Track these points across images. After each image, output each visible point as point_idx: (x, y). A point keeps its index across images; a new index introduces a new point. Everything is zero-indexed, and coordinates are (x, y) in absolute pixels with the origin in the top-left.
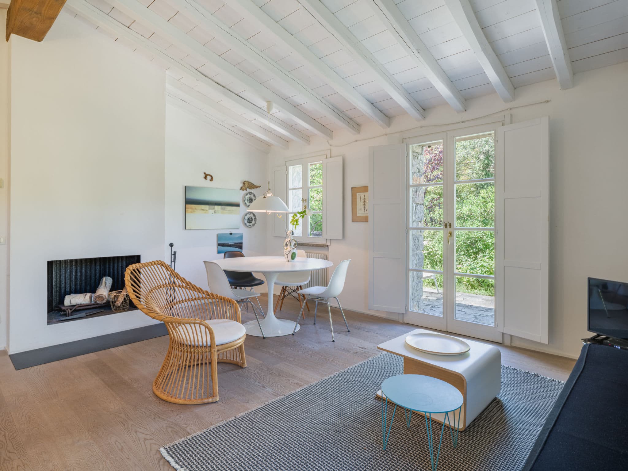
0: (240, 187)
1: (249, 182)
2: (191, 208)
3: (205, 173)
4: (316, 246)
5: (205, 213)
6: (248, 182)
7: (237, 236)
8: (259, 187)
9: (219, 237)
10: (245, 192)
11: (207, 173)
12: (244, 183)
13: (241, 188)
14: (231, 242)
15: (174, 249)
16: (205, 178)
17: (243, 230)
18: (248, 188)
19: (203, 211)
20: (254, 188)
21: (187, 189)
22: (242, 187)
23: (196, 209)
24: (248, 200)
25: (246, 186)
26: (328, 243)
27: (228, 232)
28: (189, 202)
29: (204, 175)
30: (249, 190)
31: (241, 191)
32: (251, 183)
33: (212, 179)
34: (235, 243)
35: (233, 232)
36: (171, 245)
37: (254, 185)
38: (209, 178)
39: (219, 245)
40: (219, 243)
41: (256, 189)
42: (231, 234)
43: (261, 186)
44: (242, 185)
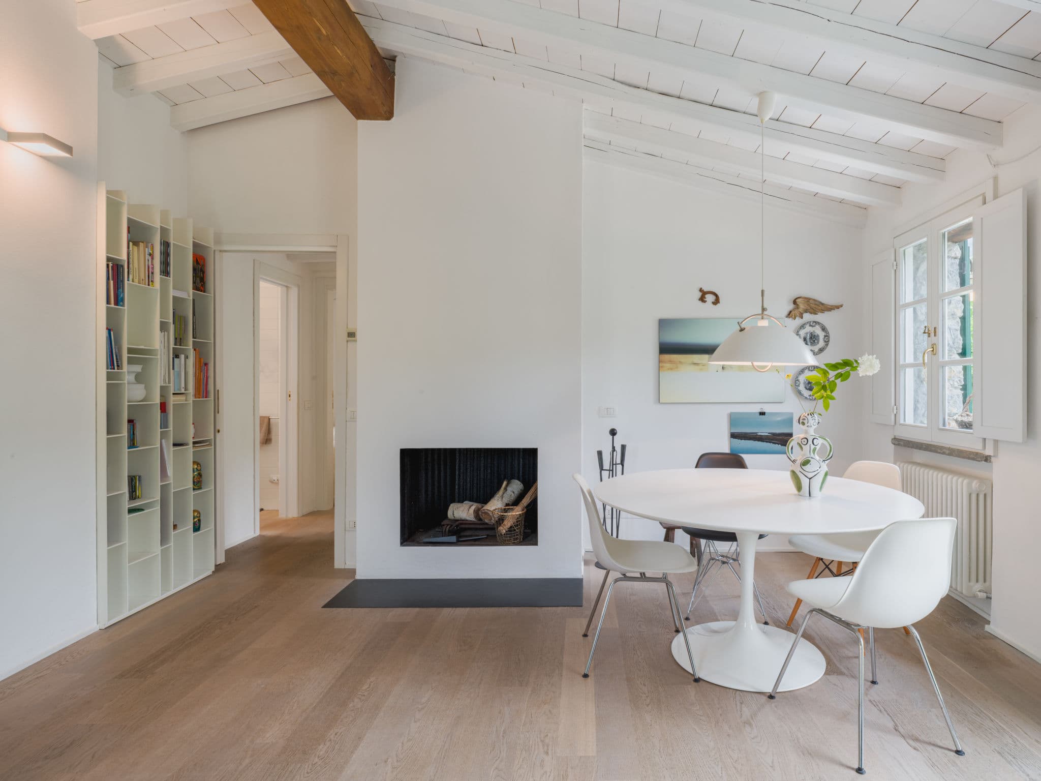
0: (786, 313)
1: (808, 300)
2: (671, 362)
3: (701, 290)
4: (959, 456)
5: (701, 370)
6: (806, 298)
7: (779, 419)
8: (838, 307)
9: (734, 419)
10: (798, 322)
11: (705, 289)
12: (795, 302)
13: (789, 315)
14: (764, 431)
15: (619, 441)
16: (702, 299)
17: (793, 406)
18: (806, 311)
19: (696, 367)
20: (823, 311)
21: (663, 324)
22: (790, 312)
23: (680, 362)
24: (808, 337)
25: (802, 307)
26: (989, 452)
27: (757, 409)
28: (666, 349)
29: (700, 294)
30: (807, 317)
31: (790, 320)
32: (814, 300)
33: (717, 301)
34: (774, 434)
35: (767, 409)
36: (613, 432)
37: (823, 304)
38: (710, 298)
39: (733, 436)
40: (733, 431)
41: (827, 313)
42: (762, 414)
43: (841, 306)
44: (791, 306)
